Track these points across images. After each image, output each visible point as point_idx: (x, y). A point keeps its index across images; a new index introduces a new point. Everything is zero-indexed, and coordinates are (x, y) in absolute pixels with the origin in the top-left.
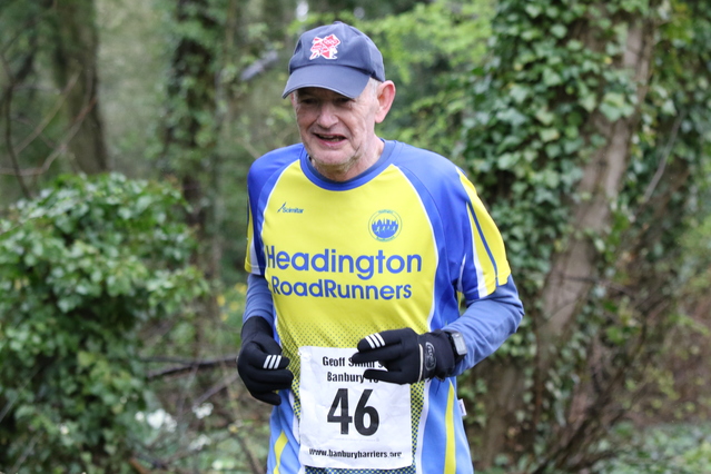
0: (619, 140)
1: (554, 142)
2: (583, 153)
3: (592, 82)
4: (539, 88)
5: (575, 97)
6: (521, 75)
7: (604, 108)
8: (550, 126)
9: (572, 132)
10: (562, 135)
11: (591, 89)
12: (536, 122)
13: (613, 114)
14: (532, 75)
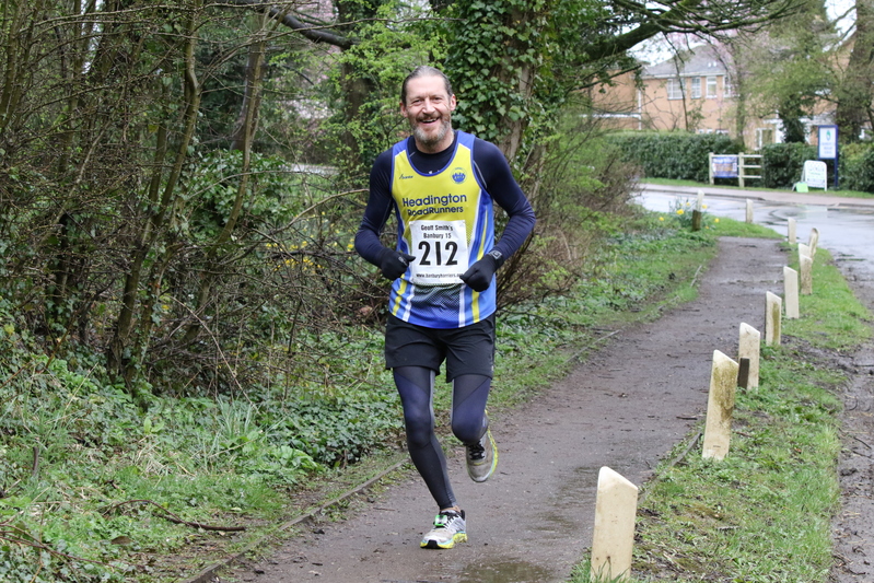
0: (516, 130)
1: (484, 132)
2: (498, 138)
3: (503, 99)
4: (474, 102)
5: (494, 108)
6: (464, 95)
7: (510, 114)
8: (481, 124)
9: (492, 127)
10: (487, 128)
11: (502, 103)
12: (473, 120)
13: (515, 118)
14: (471, 95)
